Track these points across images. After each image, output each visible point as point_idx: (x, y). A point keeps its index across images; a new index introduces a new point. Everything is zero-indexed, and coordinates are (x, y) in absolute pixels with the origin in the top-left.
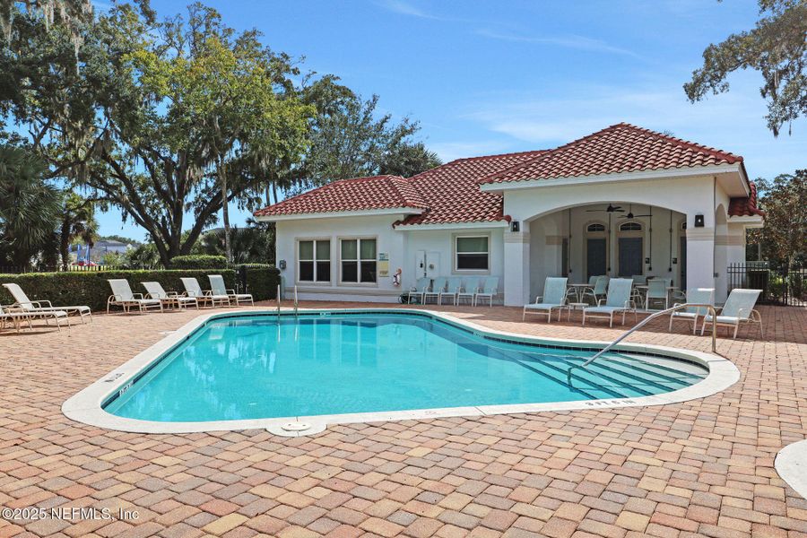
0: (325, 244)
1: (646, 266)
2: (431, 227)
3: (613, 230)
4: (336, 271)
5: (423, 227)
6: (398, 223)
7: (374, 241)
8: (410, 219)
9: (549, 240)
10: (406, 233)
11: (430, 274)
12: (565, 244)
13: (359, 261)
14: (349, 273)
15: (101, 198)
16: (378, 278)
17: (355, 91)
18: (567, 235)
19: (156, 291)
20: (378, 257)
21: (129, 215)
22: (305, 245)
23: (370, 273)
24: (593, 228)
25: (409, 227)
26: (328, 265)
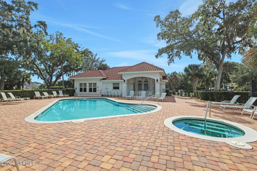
0: (85, 84)
1: (149, 89)
2: (108, 81)
3: (143, 82)
4: (88, 90)
5: (106, 81)
6: (101, 80)
7: (96, 83)
8: (104, 79)
9: (131, 84)
10: (103, 82)
11: (108, 90)
12: (134, 84)
13: (93, 88)
14: (90, 90)
15: (33, 73)
16: (97, 91)
17: (92, 52)
18: (134, 83)
19: (46, 94)
20: (97, 87)
21: (39, 77)
22: (81, 84)
23: (95, 90)
24: (139, 82)
25: (103, 81)
26: (86, 89)
